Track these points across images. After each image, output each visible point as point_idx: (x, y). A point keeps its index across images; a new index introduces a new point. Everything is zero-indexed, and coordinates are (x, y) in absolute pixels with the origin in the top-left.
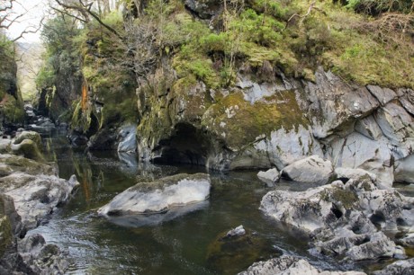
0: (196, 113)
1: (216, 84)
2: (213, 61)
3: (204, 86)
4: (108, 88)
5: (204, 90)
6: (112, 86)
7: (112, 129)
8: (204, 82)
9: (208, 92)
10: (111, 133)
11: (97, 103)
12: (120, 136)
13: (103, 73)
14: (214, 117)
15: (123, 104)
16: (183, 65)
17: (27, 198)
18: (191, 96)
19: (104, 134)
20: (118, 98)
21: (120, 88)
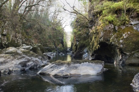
0: (108, 37)
1: (118, 24)
2: (117, 15)
3: (113, 26)
4: (81, 35)
5: (113, 27)
6: (83, 35)
7: (82, 50)
8: (113, 24)
9: (115, 28)
10: (81, 51)
11: (77, 41)
12: (84, 52)
13: (80, 31)
14: (117, 38)
15: (86, 41)
16: (103, 19)
17: (17, 64)
18: (106, 30)
19: (78, 52)
20: (85, 39)
21: (85, 35)
